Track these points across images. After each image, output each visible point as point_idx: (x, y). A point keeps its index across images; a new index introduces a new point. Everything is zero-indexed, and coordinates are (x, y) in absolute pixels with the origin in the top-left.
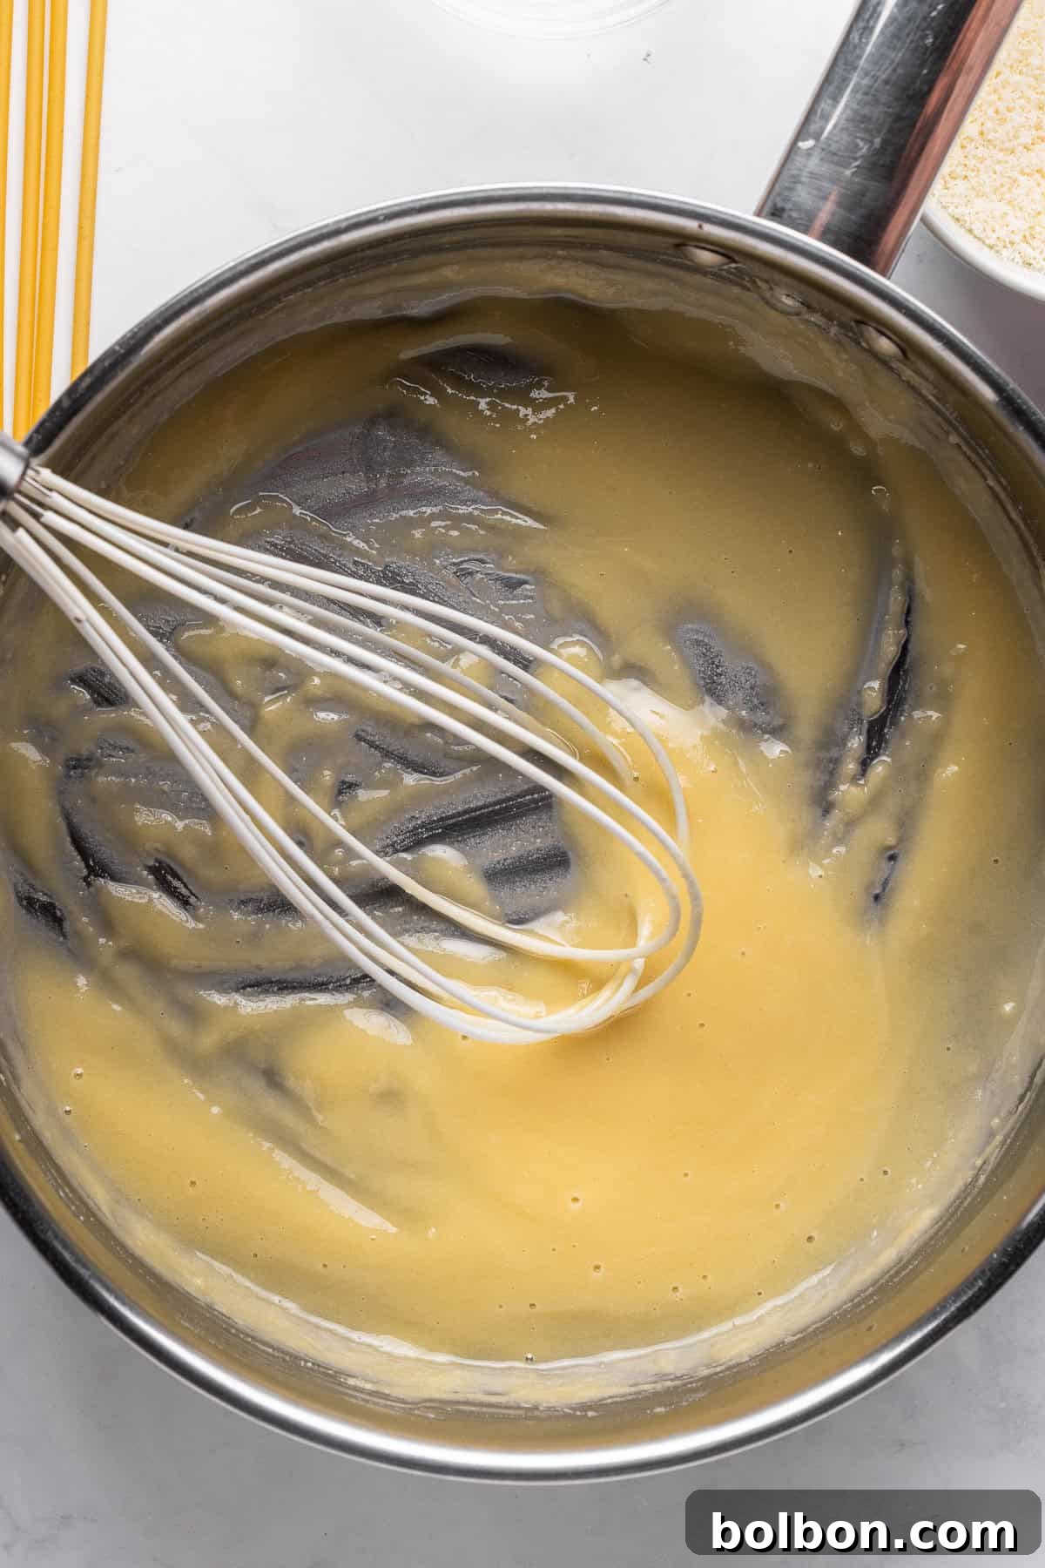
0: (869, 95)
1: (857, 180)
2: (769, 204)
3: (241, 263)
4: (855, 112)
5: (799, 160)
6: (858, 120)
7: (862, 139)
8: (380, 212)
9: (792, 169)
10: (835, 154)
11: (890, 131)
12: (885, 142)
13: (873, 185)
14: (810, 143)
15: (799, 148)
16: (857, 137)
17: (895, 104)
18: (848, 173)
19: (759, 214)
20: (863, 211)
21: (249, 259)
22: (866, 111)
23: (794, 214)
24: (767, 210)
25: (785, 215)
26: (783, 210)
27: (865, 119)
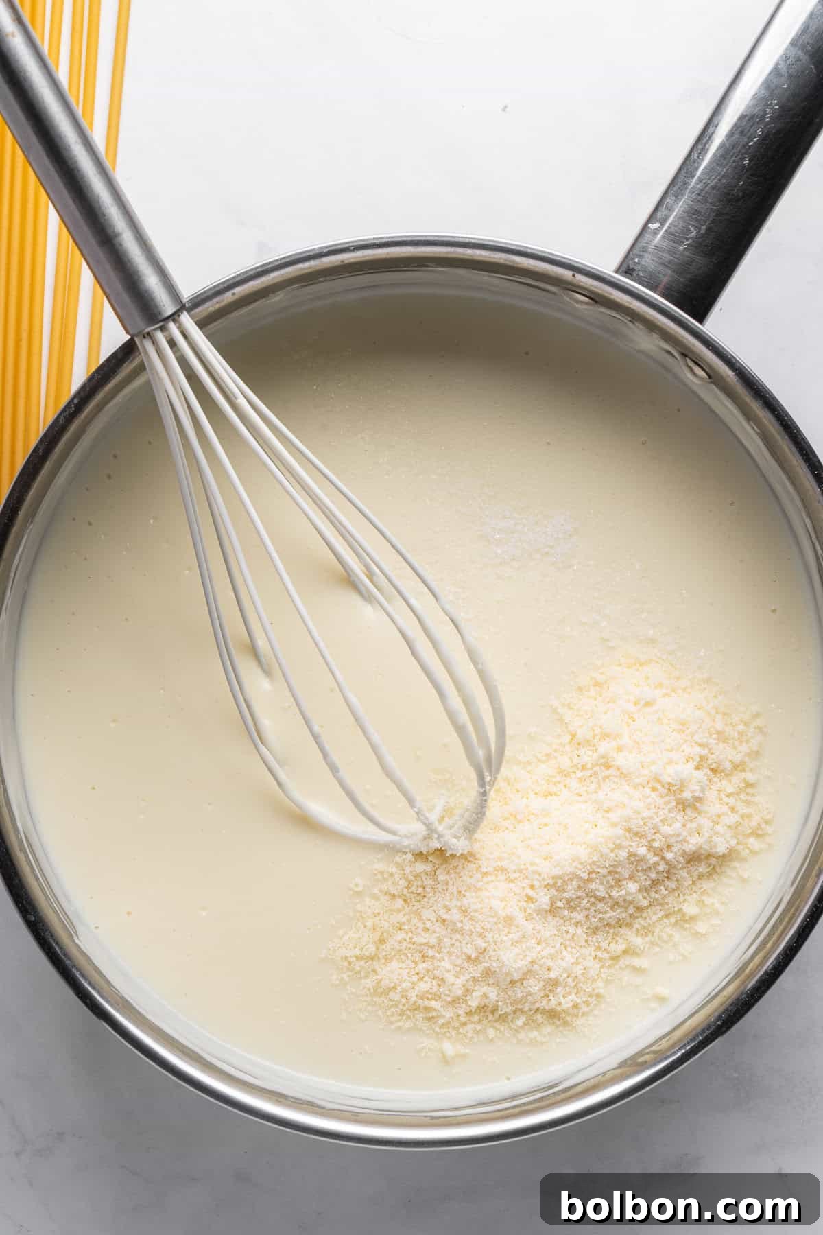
0: (701, 196)
1: (687, 253)
2: (625, 265)
3: (252, 270)
4: (690, 207)
5: (647, 236)
6: (692, 213)
7: (693, 226)
8: (351, 244)
9: (642, 243)
10: (673, 235)
11: (713, 222)
12: (709, 229)
13: (698, 259)
14: (657, 225)
15: (649, 228)
16: (689, 224)
17: (717, 204)
18: (681, 248)
19: (617, 272)
20: (689, 276)
21: (257, 268)
22: (698, 206)
23: (641, 274)
24: (624, 268)
25: (634, 274)
26: (633, 270)
27: (696, 212)
